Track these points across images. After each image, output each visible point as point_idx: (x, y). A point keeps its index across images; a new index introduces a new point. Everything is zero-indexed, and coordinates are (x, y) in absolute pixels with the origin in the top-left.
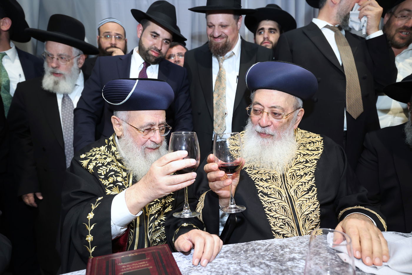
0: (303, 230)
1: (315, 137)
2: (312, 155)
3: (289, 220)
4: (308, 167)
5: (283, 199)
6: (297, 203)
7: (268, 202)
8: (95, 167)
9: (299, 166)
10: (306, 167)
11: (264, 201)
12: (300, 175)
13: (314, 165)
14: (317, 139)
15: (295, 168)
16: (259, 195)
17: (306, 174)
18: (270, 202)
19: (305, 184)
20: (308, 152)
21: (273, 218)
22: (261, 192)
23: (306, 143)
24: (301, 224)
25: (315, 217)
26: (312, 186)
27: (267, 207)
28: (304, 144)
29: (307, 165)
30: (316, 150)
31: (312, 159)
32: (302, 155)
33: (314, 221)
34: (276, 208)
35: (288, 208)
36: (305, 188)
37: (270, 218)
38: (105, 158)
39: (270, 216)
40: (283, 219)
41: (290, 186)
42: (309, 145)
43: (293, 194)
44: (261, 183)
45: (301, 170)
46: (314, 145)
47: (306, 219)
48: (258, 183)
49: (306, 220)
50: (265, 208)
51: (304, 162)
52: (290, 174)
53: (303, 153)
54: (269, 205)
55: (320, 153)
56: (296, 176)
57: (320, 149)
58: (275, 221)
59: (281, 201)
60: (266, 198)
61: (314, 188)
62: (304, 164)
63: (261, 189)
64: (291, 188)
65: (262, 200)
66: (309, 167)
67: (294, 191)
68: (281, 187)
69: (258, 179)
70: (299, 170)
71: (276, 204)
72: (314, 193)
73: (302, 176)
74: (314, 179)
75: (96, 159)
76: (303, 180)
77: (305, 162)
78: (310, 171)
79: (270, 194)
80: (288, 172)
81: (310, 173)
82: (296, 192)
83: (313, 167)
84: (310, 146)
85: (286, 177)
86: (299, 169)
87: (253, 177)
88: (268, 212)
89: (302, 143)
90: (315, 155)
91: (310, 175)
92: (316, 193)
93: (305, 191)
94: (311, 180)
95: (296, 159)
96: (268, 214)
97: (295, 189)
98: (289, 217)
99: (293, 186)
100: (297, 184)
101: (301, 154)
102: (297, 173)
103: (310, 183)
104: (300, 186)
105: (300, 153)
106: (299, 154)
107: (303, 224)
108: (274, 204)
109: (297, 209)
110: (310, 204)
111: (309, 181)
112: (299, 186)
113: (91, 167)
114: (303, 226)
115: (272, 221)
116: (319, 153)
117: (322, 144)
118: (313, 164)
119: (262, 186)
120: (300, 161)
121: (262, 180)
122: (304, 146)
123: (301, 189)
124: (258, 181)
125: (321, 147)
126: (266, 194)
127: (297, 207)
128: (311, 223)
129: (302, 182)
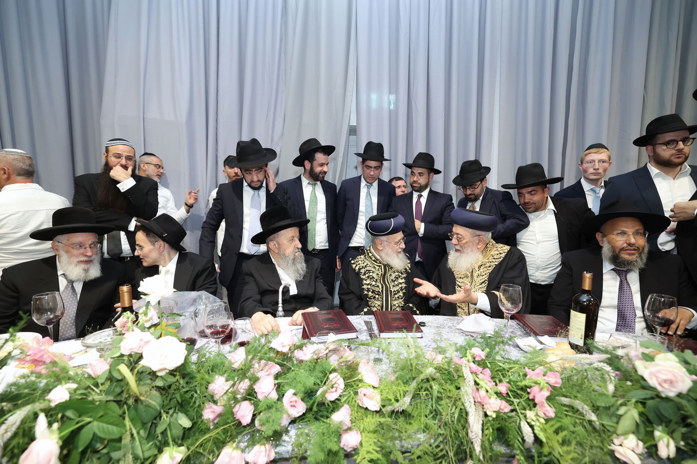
8: (359, 269)
12: (483, 275)
17: (486, 274)
20: (493, 260)
29: (490, 268)
38: (364, 263)
42: (496, 255)
44: (459, 280)
46: (499, 255)
52: (476, 274)
53: (490, 261)
56: (481, 275)
61: (486, 281)
70: (484, 272)
72: (486, 284)
75: (359, 264)
76: (484, 277)
81: (488, 273)
87: (456, 276)
99: (476, 281)
103: (486, 279)
113: (357, 268)
117: (506, 254)
120: (486, 266)
121: (460, 278)
122: (493, 256)
125: (503, 256)
126: (460, 287)
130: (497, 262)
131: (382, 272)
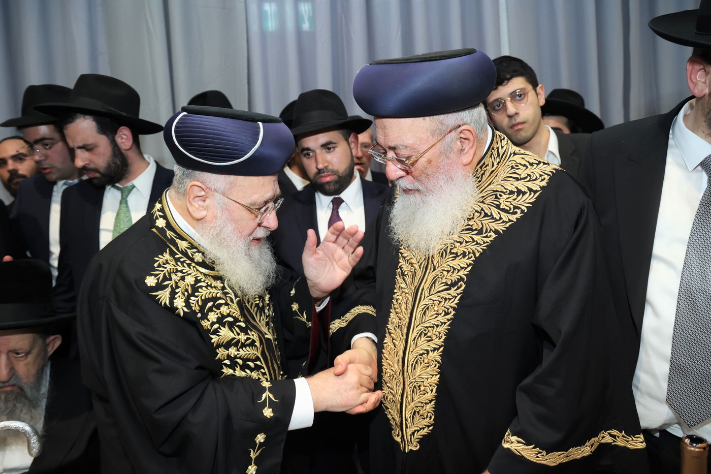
0: (412, 346)
1: (536, 179)
2: (497, 220)
4: (475, 243)
6: (423, 303)
9: (464, 236)
10: (474, 241)
12: (456, 253)
13: (487, 242)
14: (536, 184)
15: (456, 237)
19: (453, 272)
20: (495, 213)
23: (504, 193)
25: (437, 336)
26: (461, 279)
29: (477, 238)
30: (511, 211)
31: (491, 229)
32: (483, 214)
33: (432, 340)
36: (450, 277)
41: (434, 266)
42: (508, 196)
45: (464, 244)
46: (515, 199)
47: (422, 332)
49: (423, 334)
51: (476, 230)
52: (442, 247)
53: (486, 211)
55: (512, 221)
56: (450, 252)
57: (519, 211)
61: (462, 283)
62: (473, 235)
66: (477, 243)
67: (434, 277)
70: (461, 243)
72: (460, 291)
73: (457, 255)
74: (470, 268)
77: (476, 232)
78: (473, 251)
81: (471, 255)
82: (436, 281)
83: (481, 247)
84: (506, 200)
86: (461, 240)
89: (497, 191)
90: (502, 221)
91: (469, 258)
92: (461, 294)
93: (447, 284)
94: (465, 268)
95: (469, 220)
99: (438, 267)
100: (445, 266)
101: (483, 212)
102: (453, 249)
104: (445, 273)
105: (482, 209)
106: (480, 211)
107: (415, 338)
109: (418, 313)
110: (441, 310)
111: (462, 268)
116: (510, 221)
118: (486, 240)
120: (472, 226)
122: (496, 197)
123: (443, 278)
125: (523, 208)
127: (420, 309)
130: (504, 222)
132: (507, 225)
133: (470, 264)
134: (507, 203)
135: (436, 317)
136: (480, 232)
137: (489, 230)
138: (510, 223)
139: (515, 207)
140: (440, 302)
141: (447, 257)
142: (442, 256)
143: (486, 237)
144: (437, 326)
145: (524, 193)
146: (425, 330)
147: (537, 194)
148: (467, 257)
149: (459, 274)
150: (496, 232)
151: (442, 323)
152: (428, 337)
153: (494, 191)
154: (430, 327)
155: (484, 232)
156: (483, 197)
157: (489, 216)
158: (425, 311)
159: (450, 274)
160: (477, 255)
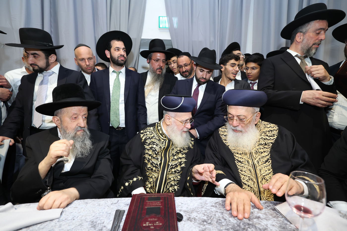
0: (260, 184)
1: (273, 127)
2: (269, 140)
3: (253, 177)
5: (250, 165)
6: (258, 168)
7: (241, 166)
9: (260, 147)
10: (265, 148)
11: (238, 165)
12: (261, 152)
14: (275, 128)
15: (258, 147)
16: (236, 162)
18: (242, 166)
19: (264, 157)
20: (267, 137)
21: (243, 175)
22: (237, 160)
24: (260, 180)
25: (269, 178)
26: (268, 159)
27: (240, 169)
28: (265, 132)
29: (266, 146)
30: (273, 136)
31: (269, 143)
32: (263, 139)
33: (268, 180)
34: (245, 170)
35: (252, 170)
36: (264, 160)
37: (241, 175)
38: (151, 134)
39: (241, 174)
40: (249, 177)
41: (255, 158)
42: (268, 132)
43: (256, 163)
45: (262, 149)
46: (272, 133)
47: (263, 178)
48: (235, 155)
50: (239, 169)
51: (264, 144)
52: (255, 151)
53: (264, 138)
54: (241, 168)
55: (275, 138)
56: (259, 152)
57: (275, 135)
58: (244, 177)
59: (249, 166)
60: (240, 164)
61: (269, 160)
63: (237, 158)
64: (255, 159)
65: (237, 164)
66: (267, 148)
67: (257, 161)
68: (249, 159)
69: (236, 152)
71: (245, 168)
72: (270, 163)
73: (262, 153)
74: (270, 155)
75: (147, 135)
77: (264, 145)
78: (267, 150)
79: (242, 162)
80: (253, 150)
82: (258, 162)
83: (269, 148)
85: (252, 153)
86: (260, 148)
87: (233, 151)
88: (240, 172)
89: (264, 132)
91: (267, 152)
92: (271, 164)
93: (264, 162)
94: (268, 155)
95: (259, 141)
96: (240, 173)
97: (258, 160)
98: (252, 176)
99: (256, 158)
100: (259, 157)
105: (262, 138)
107: (261, 181)
108: (244, 167)
109: (258, 172)
110: (266, 169)
111: (267, 156)
112: (260, 159)
113: (143, 139)
114: (261, 182)
115: (242, 177)
116: (274, 139)
117: (277, 132)
118: (269, 146)
119: (238, 157)
120: (261, 143)
121: (238, 153)
122: (265, 133)
123: (261, 161)
124: (236, 154)
125: (276, 134)
126: (240, 162)
128: (267, 181)
129: (262, 156)
130: (272, 139)
131: (165, 145)
132: (274, 140)
133: (269, 154)
134: (270, 134)
135: (266, 172)
136: (266, 144)
137: (268, 143)
138: (275, 139)
139: (273, 135)
140: (264, 167)
141: (258, 154)
142: (256, 154)
143: (269, 145)
144: (268, 174)
145: (273, 131)
146: (264, 177)
147: (278, 130)
148: (266, 152)
149: (266, 158)
150: (271, 143)
151: (270, 173)
152: (266, 179)
153: (263, 132)
154: (266, 175)
155: (267, 144)
156: (260, 134)
157: (266, 139)
158: (261, 170)
159: (263, 158)
160: (269, 151)
